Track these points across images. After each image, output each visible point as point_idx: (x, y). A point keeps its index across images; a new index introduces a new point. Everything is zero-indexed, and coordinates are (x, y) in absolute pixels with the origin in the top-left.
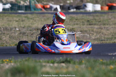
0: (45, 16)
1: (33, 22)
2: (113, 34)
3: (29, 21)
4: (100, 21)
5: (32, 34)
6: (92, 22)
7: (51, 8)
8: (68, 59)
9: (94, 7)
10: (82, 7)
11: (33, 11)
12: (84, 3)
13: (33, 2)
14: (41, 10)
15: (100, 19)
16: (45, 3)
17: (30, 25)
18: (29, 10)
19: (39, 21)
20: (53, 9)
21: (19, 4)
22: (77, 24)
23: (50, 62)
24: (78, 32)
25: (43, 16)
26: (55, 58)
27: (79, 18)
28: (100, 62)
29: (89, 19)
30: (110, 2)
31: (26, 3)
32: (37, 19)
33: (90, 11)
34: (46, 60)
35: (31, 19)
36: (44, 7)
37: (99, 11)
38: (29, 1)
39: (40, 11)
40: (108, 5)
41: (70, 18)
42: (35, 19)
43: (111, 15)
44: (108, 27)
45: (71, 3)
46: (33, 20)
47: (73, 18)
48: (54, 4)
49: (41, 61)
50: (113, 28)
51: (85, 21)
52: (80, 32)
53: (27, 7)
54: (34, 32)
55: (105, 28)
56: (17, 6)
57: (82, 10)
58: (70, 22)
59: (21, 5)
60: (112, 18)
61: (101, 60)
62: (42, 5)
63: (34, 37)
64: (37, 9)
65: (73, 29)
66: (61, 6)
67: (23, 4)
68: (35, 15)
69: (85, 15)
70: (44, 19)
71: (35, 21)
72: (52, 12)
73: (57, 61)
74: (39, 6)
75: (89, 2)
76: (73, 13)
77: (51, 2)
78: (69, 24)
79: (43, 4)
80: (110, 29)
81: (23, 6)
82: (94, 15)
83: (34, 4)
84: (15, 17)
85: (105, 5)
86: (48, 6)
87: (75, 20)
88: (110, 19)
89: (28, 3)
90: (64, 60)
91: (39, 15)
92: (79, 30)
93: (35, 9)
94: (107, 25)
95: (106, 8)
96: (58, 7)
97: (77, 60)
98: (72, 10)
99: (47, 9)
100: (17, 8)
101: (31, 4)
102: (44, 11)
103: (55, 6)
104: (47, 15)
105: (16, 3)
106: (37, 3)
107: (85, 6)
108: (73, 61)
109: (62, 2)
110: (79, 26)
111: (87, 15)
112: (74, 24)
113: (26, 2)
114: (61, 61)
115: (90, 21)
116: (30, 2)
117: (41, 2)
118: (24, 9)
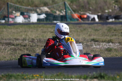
0: (81, 27)
7: (88, 17)
8: (102, 74)
10: (121, 17)
11: (69, 21)
13: (69, 12)
14: (78, 20)
16: (82, 13)
18: (65, 21)
19: (75, 32)
20: (90, 19)
21: (54, 14)
22: (115, 35)
23: (83, 77)
24: (117, 43)
26: (88, 73)
27: (117, 28)
31: (62, 13)
32: (73, 29)
34: (79, 75)
36: (80, 17)
38: (65, 10)
39: (77, 22)
41: (108, 29)
45: (109, 12)
47: (111, 28)
48: (92, 14)
52: (119, 44)
53: (63, 17)
56: (52, 16)
58: (107, 33)
59: (57, 15)
62: (79, 15)
64: (73, 19)
65: (111, 41)
66: (98, 16)
67: (59, 14)
70: (80, 30)
72: (90, 22)
73: (90, 77)
74: (76, 16)
76: (112, 23)
77: (88, 12)
78: (106, 35)
79: (80, 13)
81: (59, 17)
83: (70, 14)
84: (50, 28)
86: (85, 16)
87: (113, 31)
89: (64, 13)
90: (98, 76)
91: (75, 25)
92: (117, 42)
93: (71, 20)
96: (96, 17)
97: (112, 75)
98: (111, 20)
99: (84, 19)
100: (52, 18)
101: (67, 14)
102: (81, 21)
103: (92, 16)
104: (83, 25)
105: (52, 13)
108: (107, 77)
109: (100, 11)
110: (117, 37)
112: (113, 35)
113: (62, 11)
114: (95, 76)
116: (66, 12)
117: (78, 12)
118: (60, 19)
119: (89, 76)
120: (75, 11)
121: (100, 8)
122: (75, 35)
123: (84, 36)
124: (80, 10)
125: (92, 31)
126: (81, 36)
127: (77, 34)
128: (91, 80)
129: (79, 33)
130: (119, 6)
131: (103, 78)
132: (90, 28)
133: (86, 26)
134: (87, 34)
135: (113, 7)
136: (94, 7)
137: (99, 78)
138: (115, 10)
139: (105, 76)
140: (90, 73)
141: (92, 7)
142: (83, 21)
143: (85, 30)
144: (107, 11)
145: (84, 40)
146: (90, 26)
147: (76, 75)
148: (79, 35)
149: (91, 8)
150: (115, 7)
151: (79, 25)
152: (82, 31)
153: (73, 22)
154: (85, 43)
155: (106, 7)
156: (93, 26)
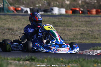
0: (16, 17)
1: (5, 22)
2: (75, 35)
3: (2, 22)
4: (64, 24)
5: (4, 33)
6: (57, 24)
7: (22, 10)
8: (33, 57)
9: (60, 10)
10: (49, 10)
11: (6, 12)
12: (51, 7)
13: (6, 5)
14: (13, 12)
15: (64, 21)
16: (17, 6)
17: (3, 25)
18: (2, 12)
19: (10, 21)
20: (24, 12)
23: (17, 60)
25: (15, 18)
26: (21, 56)
27: (46, 20)
28: (60, 61)
29: (54, 22)
30: (74, 7)
32: (9, 19)
33: (56, 14)
34: (13, 57)
35: (4, 19)
36: (16, 10)
37: (64, 14)
38: (2, 3)
39: (12, 13)
40: (72, 10)
42: (7, 19)
43: (74, 18)
44: (70, 29)
45: (39, 6)
46: (6, 20)
48: (25, 7)
49: (9, 58)
50: (75, 29)
51: (51, 22)
53: (1, 9)
54: (5, 31)
55: (68, 29)
57: (49, 13)
60: (75, 21)
61: (62, 59)
62: (14, 7)
63: (5, 36)
64: (9, 11)
66: (30, 9)
68: (7, 17)
69: (51, 18)
70: (15, 20)
71: (7, 21)
72: (23, 14)
74: (12, 8)
75: (56, 6)
77: (22, 5)
79: (15, 6)
80: (73, 30)
82: (59, 17)
83: (7, 6)
85: (69, 9)
86: (20, 9)
88: (73, 22)
89: (2, 6)
90: (29, 59)
91: (11, 16)
93: (7, 11)
94: (71, 27)
95: (70, 12)
96: (28, 10)
97: (41, 59)
101: (5, 6)
102: (16, 12)
103: (25, 9)
104: (18, 16)
106: (10, 6)
107: (52, 10)
108: (37, 59)
109: (32, 5)
111: (54, 17)
115: (56, 23)
117: (14, 5)
119: (22, 58)
120: (11, 4)
121: (32, 3)
122: (11, 24)
123: (18, 25)
124: (15, 4)
125: (25, 21)
126: (16, 25)
127: (13, 24)
128: (23, 62)
129: (14, 23)
130: (48, 1)
131: (33, 61)
132: (23, 18)
133: (20, 17)
134: (21, 23)
135: (43, 2)
136: (27, 2)
137: (30, 61)
138: (44, 4)
139: (35, 59)
140: (23, 56)
141: (26, 2)
142: (18, 12)
143: (19, 20)
144: (37, 5)
145: (19, 29)
146: (24, 17)
147: (11, 57)
148: (14, 25)
149: (24, 2)
150: (44, 2)
151: (15, 16)
152: (17, 21)
153: (9, 13)
154: (19, 31)
155: (37, 2)
156: (26, 17)
